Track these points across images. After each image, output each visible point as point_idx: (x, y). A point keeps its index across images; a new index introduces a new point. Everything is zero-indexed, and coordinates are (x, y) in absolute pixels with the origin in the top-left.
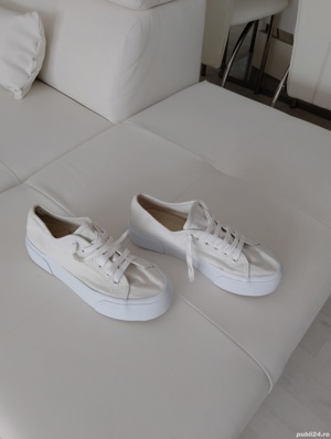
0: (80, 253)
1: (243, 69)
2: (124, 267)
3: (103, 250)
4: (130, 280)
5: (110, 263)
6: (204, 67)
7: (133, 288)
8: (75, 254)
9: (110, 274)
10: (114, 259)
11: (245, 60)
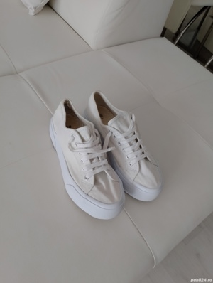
0: (73, 144)
1: (190, 39)
2: (98, 171)
3: (89, 151)
4: (96, 182)
5: (89, 162)
6: (165, 30)
7: (95, 188)
8: (70, 144)
9: (86, 170)
10: (94, 161)
11: (193, 33)
